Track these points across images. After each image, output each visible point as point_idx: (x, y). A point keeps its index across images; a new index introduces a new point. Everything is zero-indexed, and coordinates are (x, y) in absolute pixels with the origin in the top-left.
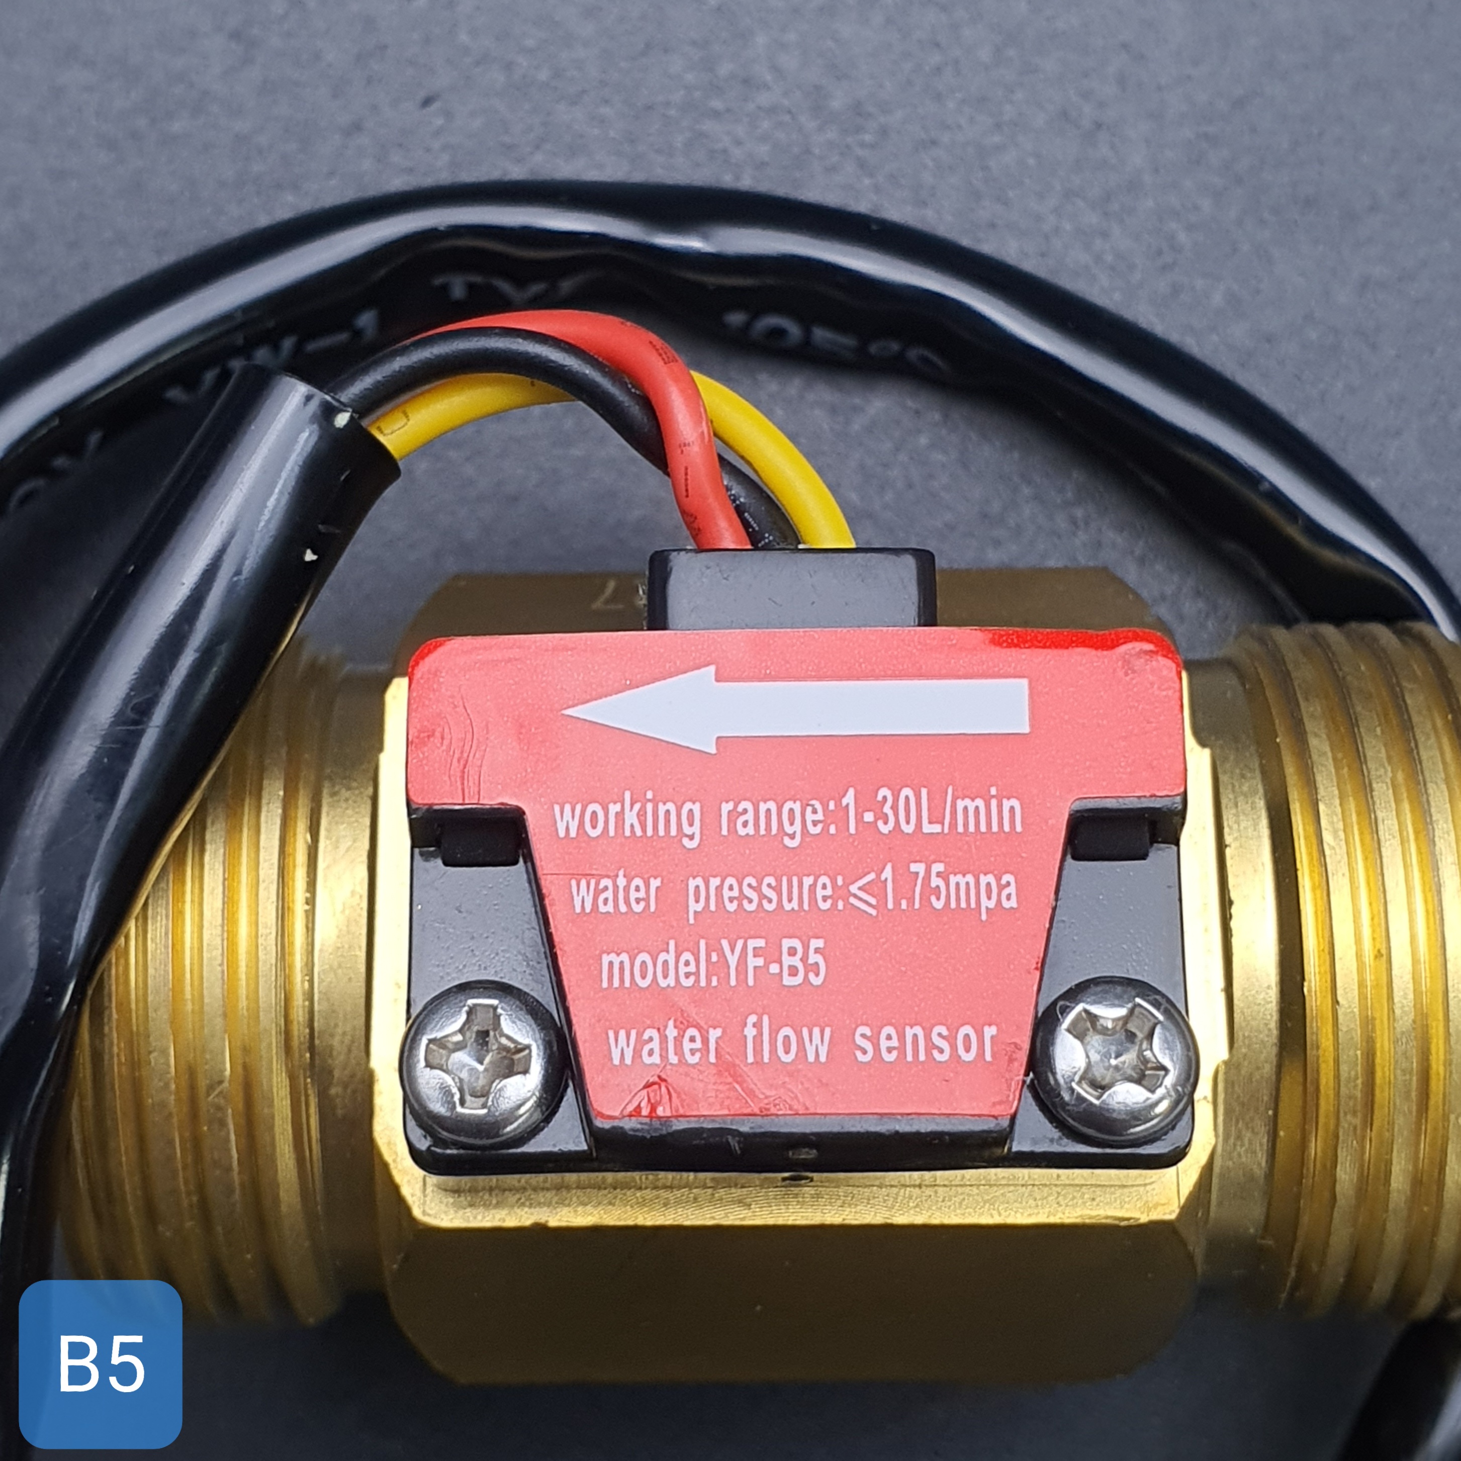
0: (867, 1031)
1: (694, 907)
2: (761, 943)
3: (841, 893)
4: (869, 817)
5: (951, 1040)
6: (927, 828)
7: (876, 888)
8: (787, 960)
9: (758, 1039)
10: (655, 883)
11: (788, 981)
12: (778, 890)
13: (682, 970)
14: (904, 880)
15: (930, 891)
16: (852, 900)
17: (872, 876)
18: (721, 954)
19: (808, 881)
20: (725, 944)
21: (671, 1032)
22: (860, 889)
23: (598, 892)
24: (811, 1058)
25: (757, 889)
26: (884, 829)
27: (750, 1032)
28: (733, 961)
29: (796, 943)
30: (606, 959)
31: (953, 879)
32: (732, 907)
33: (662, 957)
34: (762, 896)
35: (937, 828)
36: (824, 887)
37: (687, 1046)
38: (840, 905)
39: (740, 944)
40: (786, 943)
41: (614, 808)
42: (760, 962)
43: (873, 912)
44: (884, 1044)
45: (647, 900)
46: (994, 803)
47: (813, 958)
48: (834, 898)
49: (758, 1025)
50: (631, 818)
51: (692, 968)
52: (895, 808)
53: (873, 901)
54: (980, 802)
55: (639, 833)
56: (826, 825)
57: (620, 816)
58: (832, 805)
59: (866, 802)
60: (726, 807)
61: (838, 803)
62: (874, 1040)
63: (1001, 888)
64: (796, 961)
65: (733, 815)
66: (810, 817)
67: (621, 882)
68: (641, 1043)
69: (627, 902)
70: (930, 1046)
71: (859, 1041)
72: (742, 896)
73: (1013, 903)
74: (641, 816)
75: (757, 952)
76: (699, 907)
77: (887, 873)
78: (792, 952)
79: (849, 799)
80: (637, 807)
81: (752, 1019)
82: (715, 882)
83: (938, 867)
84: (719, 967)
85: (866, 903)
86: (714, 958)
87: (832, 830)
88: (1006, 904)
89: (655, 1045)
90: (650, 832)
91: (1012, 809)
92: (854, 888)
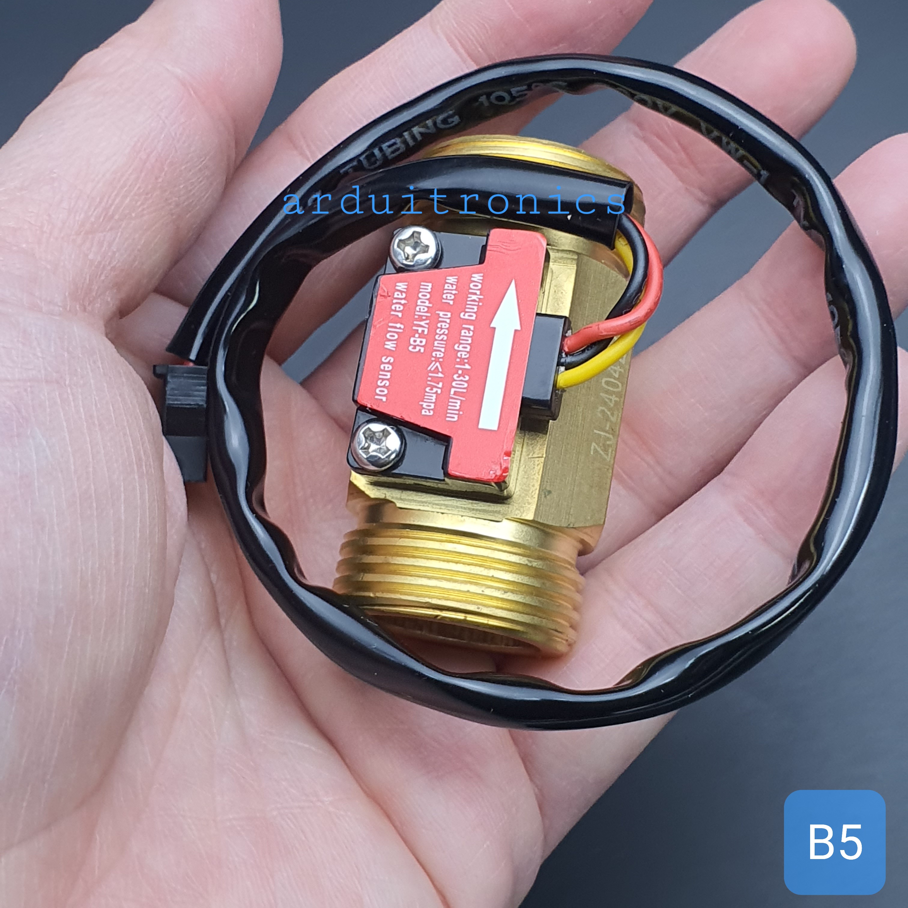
0: (392, 361)
1: (441, 314)
2: (426, 333)
3: (437, 359)
4: (460, 372)
5: (384, 386)
6: (453, 391)
7: (436, 371)
8: (418, 340)
9: (396, 328)
10: (451, 302)
11: (412, 339)
12: (442, 340)
13: (422, 308)
14: (437, 380)
15: (432, 387)
16: (434, 363)
17: (440, 370)
18: (424, 320)
19: (443, 350)
20: (428, 322)
21: (403, 302)
22: (437, 367)
23: (452, 285)
24: (387, 343)
25: (443, 334)
26: (455, 377)
27: (398, 325)
28: (422, 323)
29: (424, 343)
30: (430, 285)
31: (434, 395)
32: (439, 325)
33: (427, 302)
34: (440, 335)
35: (452, 392)
36: (440, 355)
37: (398, 306)
38: (433, 359)
39: (427, 326)
40: (424, 341)
41: (478, 292)
42: (420, 331)
43: (429, 369)
44: (386, 366)
45: (446, 299)
46: (457, 412)
47: (418, 348)
48: (436, 357)
49: (400, 328)
50: (474, 297)
51: (422, 310)
52: (462, 381)
53: (432, 369)
54: (458, 408)
55: (469, 299)
56: (461, 358)
57: (475, 294)
58: (466, 361)
59: (465, 372)
60: (472, 328)
61: (467, 363)
62: (389, 363)
63: (429, 410)
64: (418, 342)
65: (469, 330)
66: (463, 353)
67: (454, 292)
68: (401, 292)
69: (447, 293)
70: (383, 380)
71: (389, 358)
72: (442, 328)
73: (423, 413)
74: (474, 301)
75: (423, 331)
76: (441, 315)
77: (440, 375)
78: (421, 342)
79: (467, 367)
80: (477, 300)
81: (402, 327)
82: (448, 321)
83: (439, 391)
84: (420, 318)
85: (432, 367)
86: (424, 318)
87: (458, 360)
88: (423, 411)
89: (400, 296)
90: (468, 303)
91: (453, 418)
92: (438, 364)
